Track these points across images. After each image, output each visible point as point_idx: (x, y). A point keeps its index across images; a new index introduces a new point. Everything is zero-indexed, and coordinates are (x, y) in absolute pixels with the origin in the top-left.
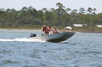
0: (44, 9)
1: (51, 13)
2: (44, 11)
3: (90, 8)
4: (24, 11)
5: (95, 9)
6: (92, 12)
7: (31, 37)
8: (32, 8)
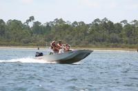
0: (123, 21)
2: (123, 25)
4: (96, 25)
7: (36, 56)
8: (106, 20)
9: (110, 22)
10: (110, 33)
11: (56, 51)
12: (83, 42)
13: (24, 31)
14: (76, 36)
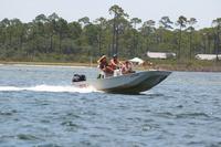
0: (82, 20)
1: (99, 28)
2: (83, 25)
3: (182, 18)
4: (40, 24)
5: (193, 20)
6: (188, 26)
7: (74, 81)
8: (56, 17)
9: (62, 20)
10: (61, 38)
12: (18, 51)
14: (7, 42)
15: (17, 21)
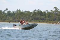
0: (46, 11)
1: (51, 13)
2: (46, 12)
7: (13, 26)
8: (39, 10)
9: (41, 11)
11: (22, 24)
13: (3, 15)
15: (29, 11)
